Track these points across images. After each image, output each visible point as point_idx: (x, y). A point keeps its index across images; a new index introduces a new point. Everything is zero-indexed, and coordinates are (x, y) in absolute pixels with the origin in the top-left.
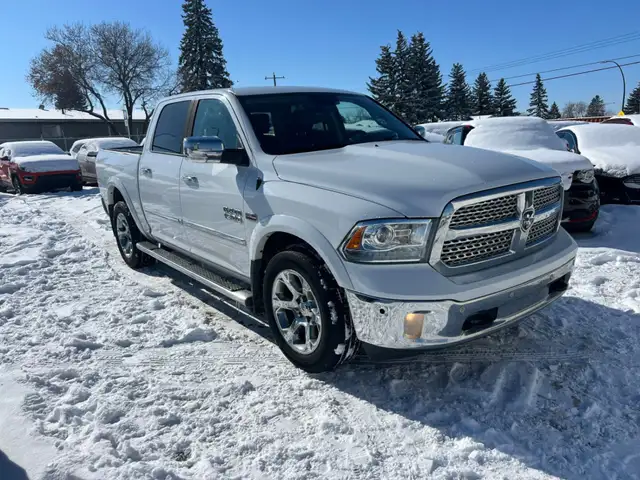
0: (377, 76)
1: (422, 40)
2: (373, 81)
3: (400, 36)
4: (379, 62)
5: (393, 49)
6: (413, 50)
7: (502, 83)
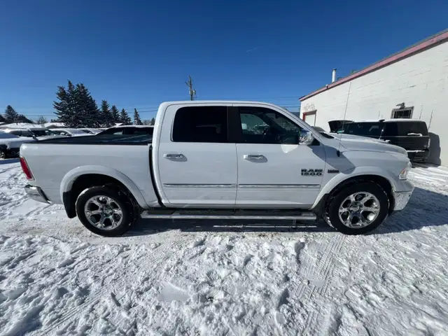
0: (59, 101)
1: (83, 87)
2: (57, 104)
3: (70, 83)
4: (58, 94)
5: (66, 89)
6: (79, 91)
7: (123, 111)
